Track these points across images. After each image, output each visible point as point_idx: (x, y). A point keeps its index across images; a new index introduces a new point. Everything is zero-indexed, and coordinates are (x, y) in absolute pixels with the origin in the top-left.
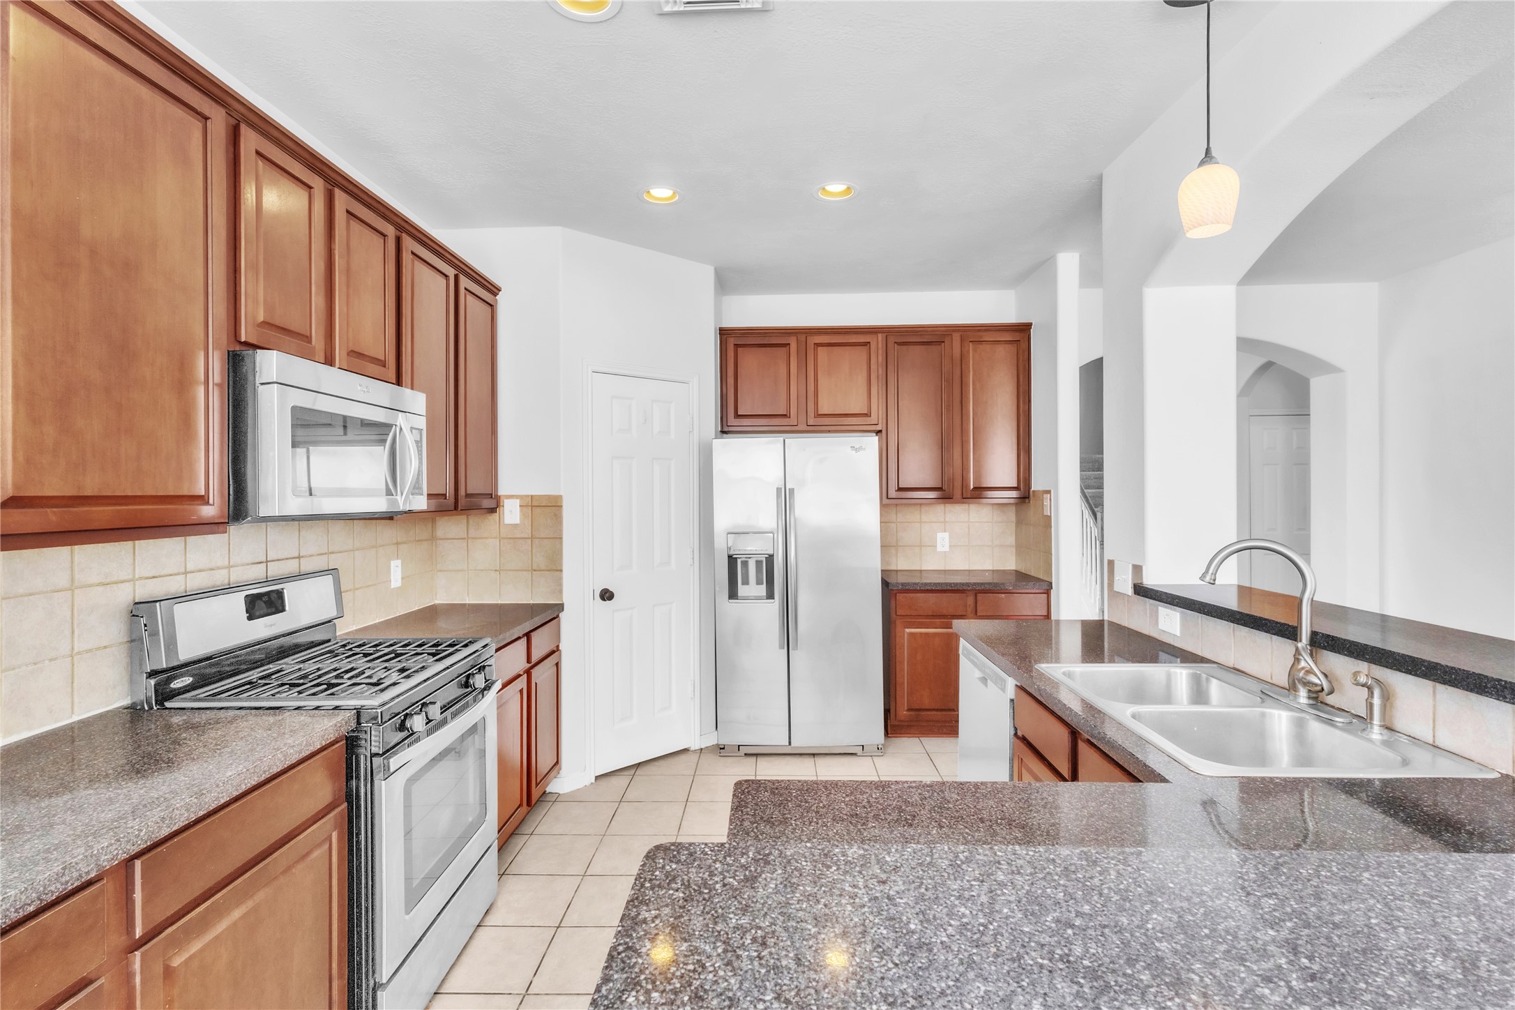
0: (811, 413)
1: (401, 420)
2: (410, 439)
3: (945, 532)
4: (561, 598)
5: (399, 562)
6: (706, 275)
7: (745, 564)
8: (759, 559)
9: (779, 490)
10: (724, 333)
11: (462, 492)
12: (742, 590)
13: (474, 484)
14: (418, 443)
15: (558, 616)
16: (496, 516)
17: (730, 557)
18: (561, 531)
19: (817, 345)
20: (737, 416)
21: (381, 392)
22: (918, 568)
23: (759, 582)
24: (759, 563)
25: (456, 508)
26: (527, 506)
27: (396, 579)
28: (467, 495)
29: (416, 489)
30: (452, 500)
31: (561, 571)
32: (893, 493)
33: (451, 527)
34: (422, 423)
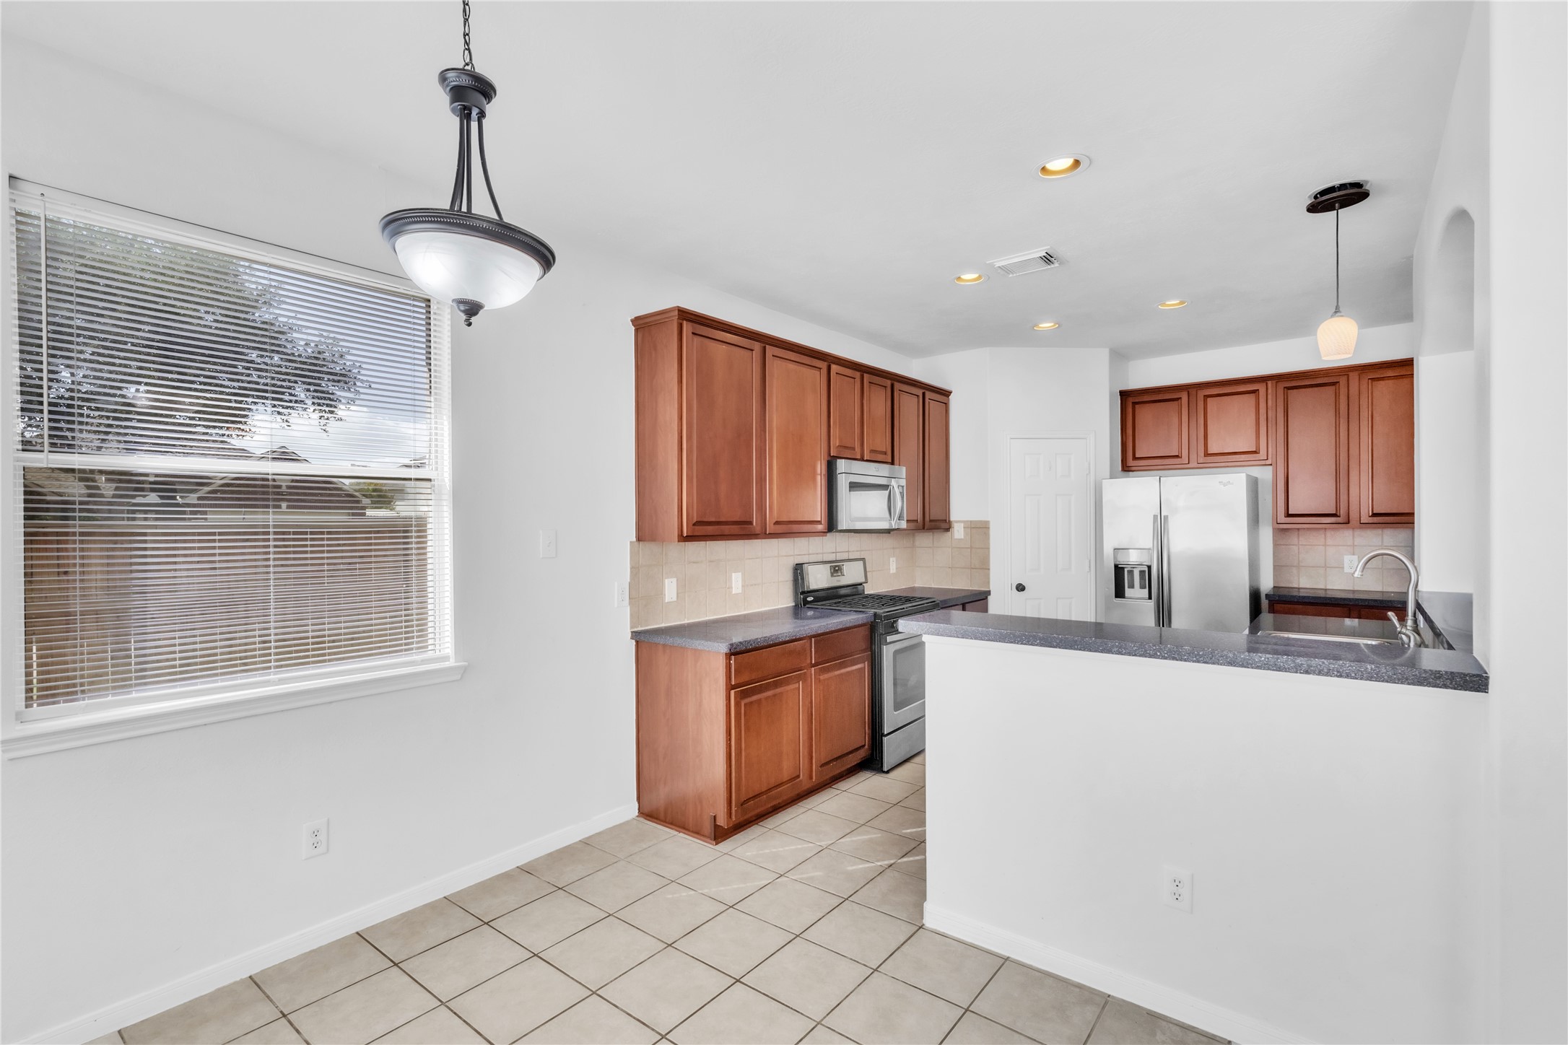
0: (1202, 453)
1: (893, 482)
2: (897, 491)
3: (1354, 554)
4: (989, 587)
5: (894, 559)
6: (1103, 355)
7: (1131, 572)
8: (1142, 569)
9: (1155, 517)
10: (1124, 395)
11: (927, 519)
12: (1128, 592)
13: (935, 513)
14: (902, 494)
15: (987, 598)
16: (949, 534)
17: (1116, 566)
18: (989, 544)
19: (1206, 397)
20: (1135, 458)
21: (884, 470)
22: (1323, 587)
23: (1142, 587)
24: (1142, 573)
25: (924, 528)
26: (968, 528)
27: (893, 569)
28: (931, 521)
29: (900, 518)
30: (922, 524)
31: (989, 569)
32: (1282, 518)
33: (924, 540)
34: (903, 482)
